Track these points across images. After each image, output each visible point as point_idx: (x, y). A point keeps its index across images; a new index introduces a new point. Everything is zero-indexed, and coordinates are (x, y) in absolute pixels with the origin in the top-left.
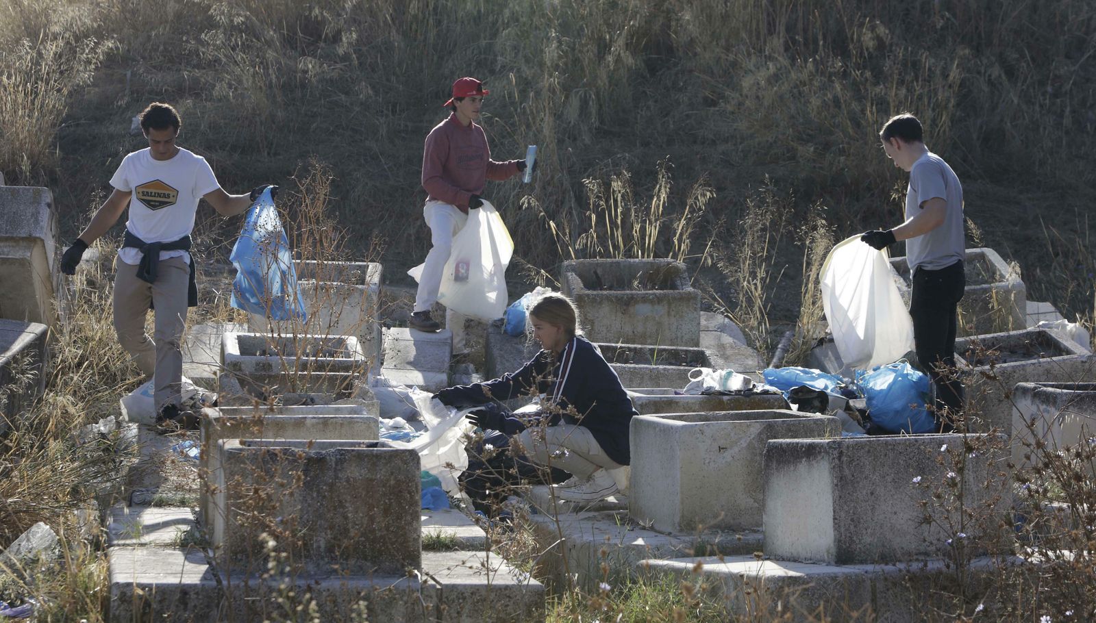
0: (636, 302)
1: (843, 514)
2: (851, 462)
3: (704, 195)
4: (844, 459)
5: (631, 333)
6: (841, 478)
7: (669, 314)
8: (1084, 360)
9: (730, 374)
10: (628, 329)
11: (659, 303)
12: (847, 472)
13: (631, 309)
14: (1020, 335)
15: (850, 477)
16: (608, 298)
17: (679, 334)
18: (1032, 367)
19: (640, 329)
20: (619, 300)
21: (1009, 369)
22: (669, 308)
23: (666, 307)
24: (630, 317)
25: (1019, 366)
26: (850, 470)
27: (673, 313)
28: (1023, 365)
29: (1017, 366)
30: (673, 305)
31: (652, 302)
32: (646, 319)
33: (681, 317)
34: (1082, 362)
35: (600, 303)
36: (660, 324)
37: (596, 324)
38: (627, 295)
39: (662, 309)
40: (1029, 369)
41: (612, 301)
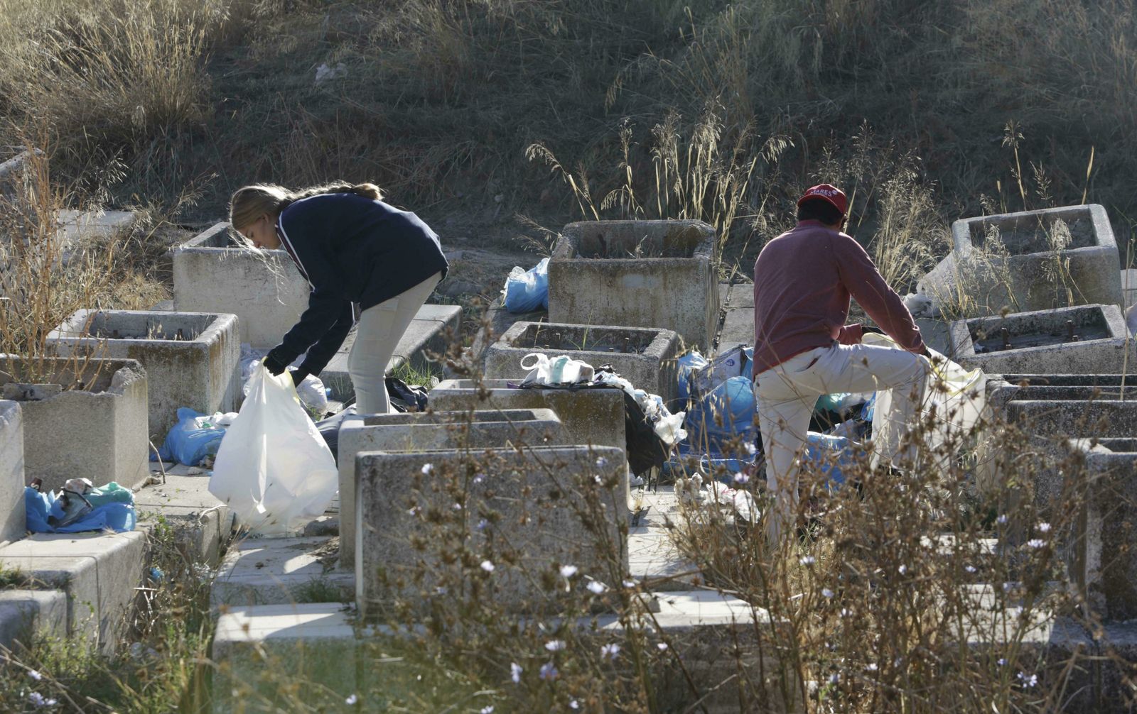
0: (624, 272)
1: (375, 555)
2: (388, 485)
3: (777, 144)
4: (378, 480)
5: (620, 310)
6: (373, 506)
7: (665, 287)
8: (1119, 345)
9: (564, 361)
10: (616, 306)
11: (652, 273)
12: (382, 498)
13: (619, 281)
14: (1067, 312)
15: (386, 505)
16: (589, 267)
17: (679, 312)
18: (1049, 354)
19: (631, 305)
20: (603, 269)
21: (1018, 356)
22: (665, 279)
23: (661, 278)
24: (618, 290)
25: (1032, 352)
26: (386, 495)
27: (670, 286)
28: (1038, 352)
29: (1029, 353)
30: (670, 276)
31: (643, 272)
32: (638, 293)
33: (681, 290)
34: (1117, 347)
35: (580, 274)
36: (654, 299)
37: (577, 298)
38: (613, 263)
39: (656, 280)
40: (1046, 357)
41: (595, 272)
